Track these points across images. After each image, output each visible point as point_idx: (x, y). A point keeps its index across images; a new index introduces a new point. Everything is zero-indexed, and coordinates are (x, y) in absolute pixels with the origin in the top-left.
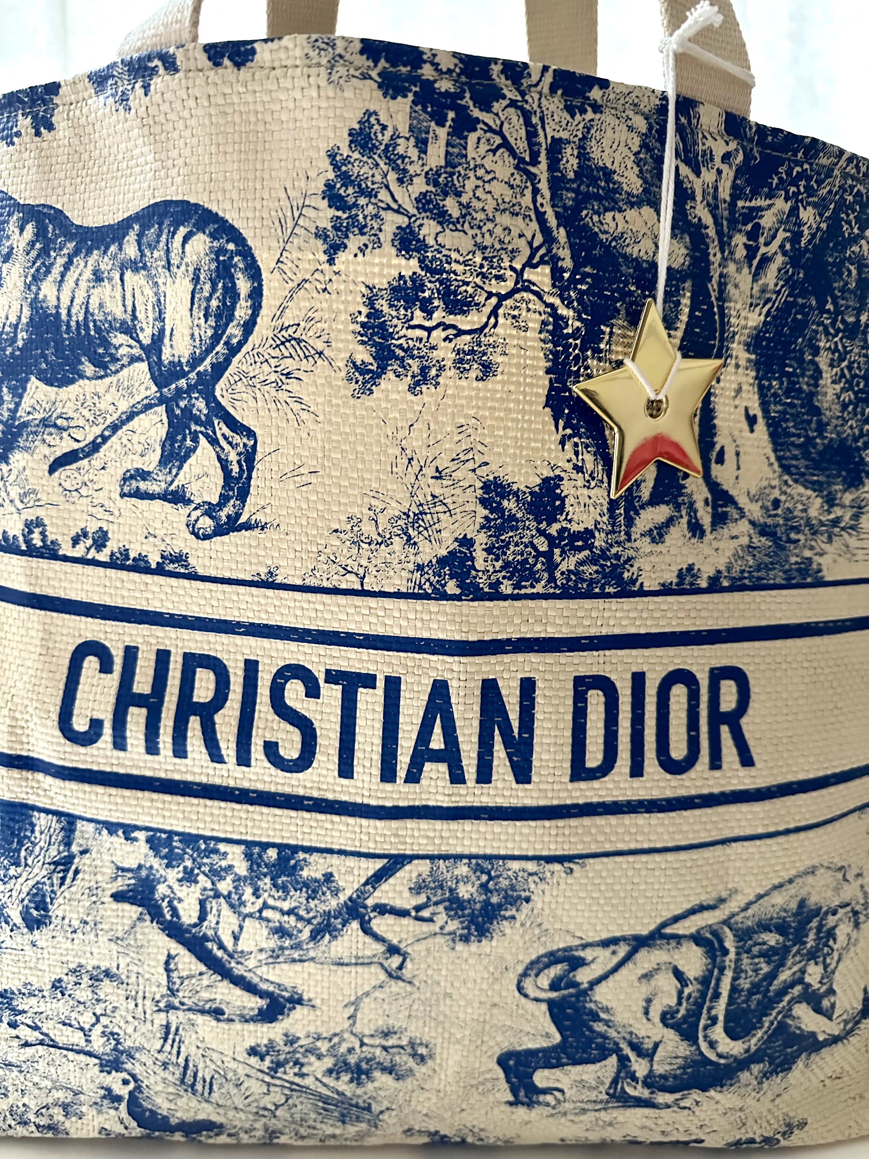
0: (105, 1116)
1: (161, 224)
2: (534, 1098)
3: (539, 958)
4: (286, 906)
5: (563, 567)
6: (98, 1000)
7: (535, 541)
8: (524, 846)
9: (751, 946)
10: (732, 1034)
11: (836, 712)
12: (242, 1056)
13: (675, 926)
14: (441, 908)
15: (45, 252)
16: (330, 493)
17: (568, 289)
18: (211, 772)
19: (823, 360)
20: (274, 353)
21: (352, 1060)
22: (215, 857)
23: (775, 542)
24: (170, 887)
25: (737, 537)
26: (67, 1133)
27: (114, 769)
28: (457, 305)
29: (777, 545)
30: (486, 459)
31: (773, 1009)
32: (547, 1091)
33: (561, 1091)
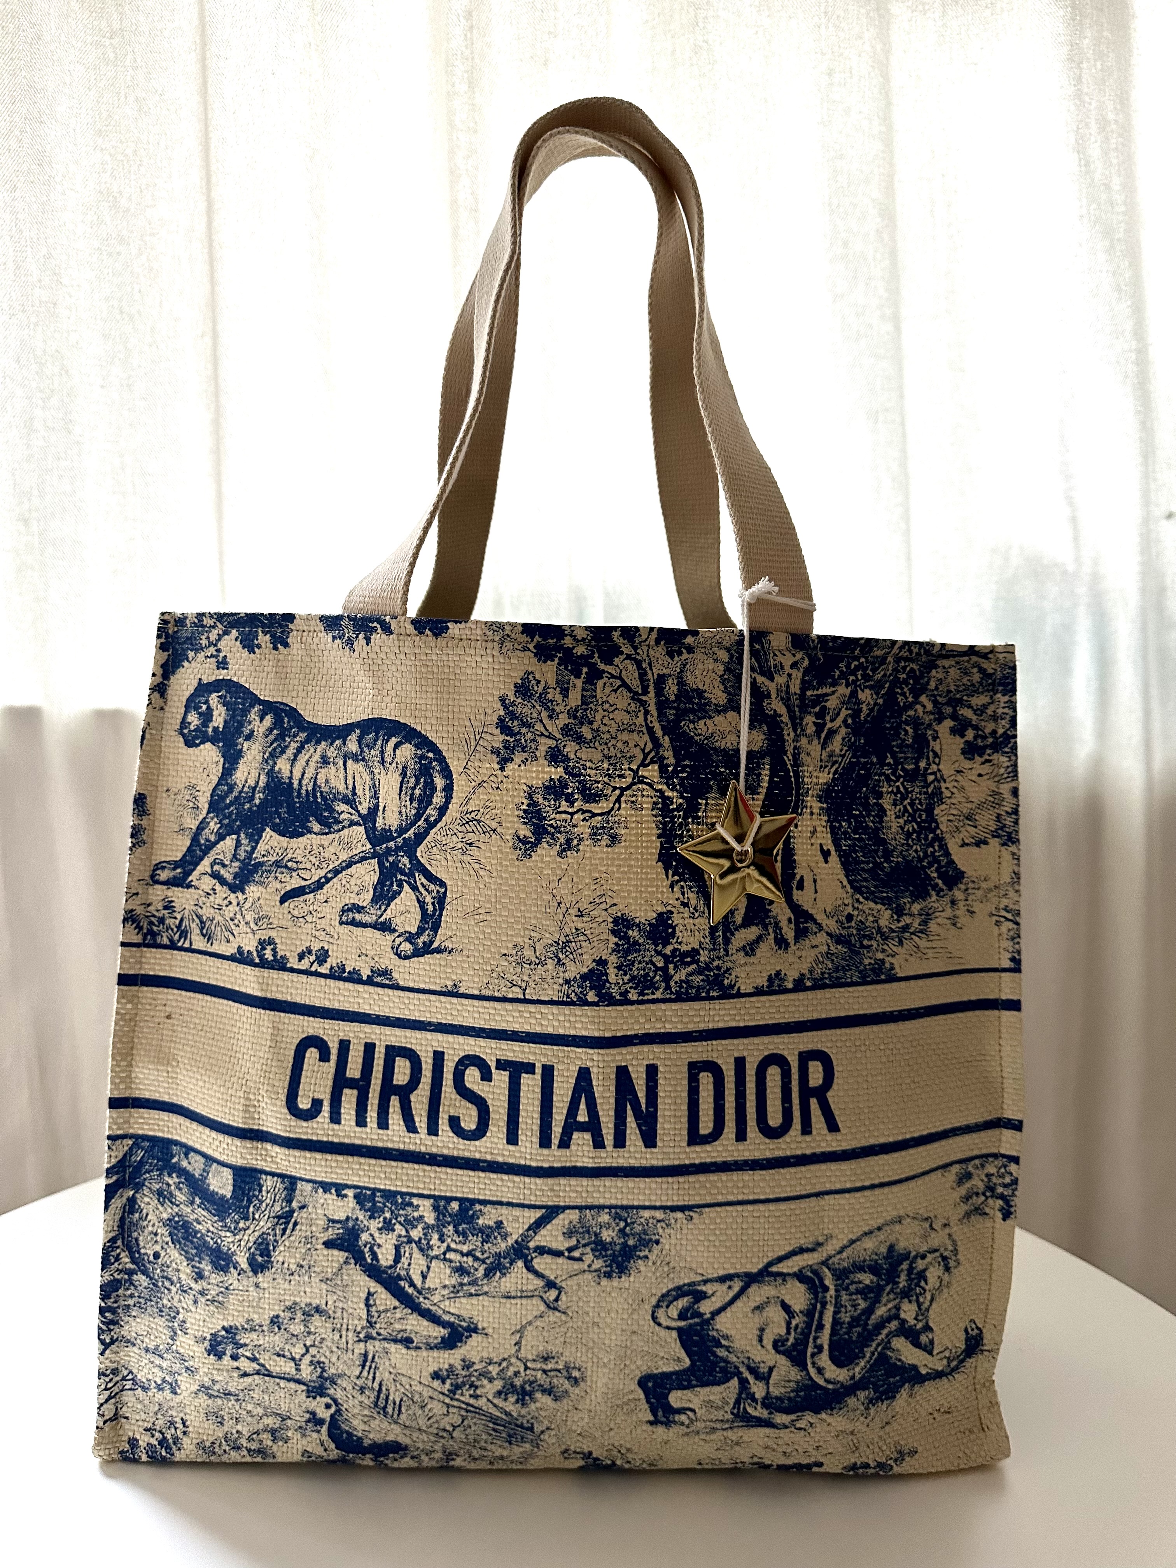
0: (309, 1439)
1: (377, 734)
2: (671, 1419)
3: (669, 1291)
4: (465, 1249)
5: (676, 978)
6: (309, 1333)
7: (654, 959)
8: (653, 1198)
9: (848, 1285)
10: (838, 1362)
11: (913, 1086)
12: (427, 1380)
13: (780, 1265)
14: (588, 1249)
15: (281, 737)
16: (501, 928)
17: (672, 778)
18: (407, 1140)
19: (886, 802)
20: (460, 829)
21: (518, 1382)
22: (409, 1209)
23: (849, 949)
24: (371, 1235)
25: (816, 946)
26: (274, 1457)
27: (330, 1139)
28: (591, 797)
29: (852, 951)
30: (615, 901)
31: (873, 1340)
32: (681, 1411)
33: (693, 1411)
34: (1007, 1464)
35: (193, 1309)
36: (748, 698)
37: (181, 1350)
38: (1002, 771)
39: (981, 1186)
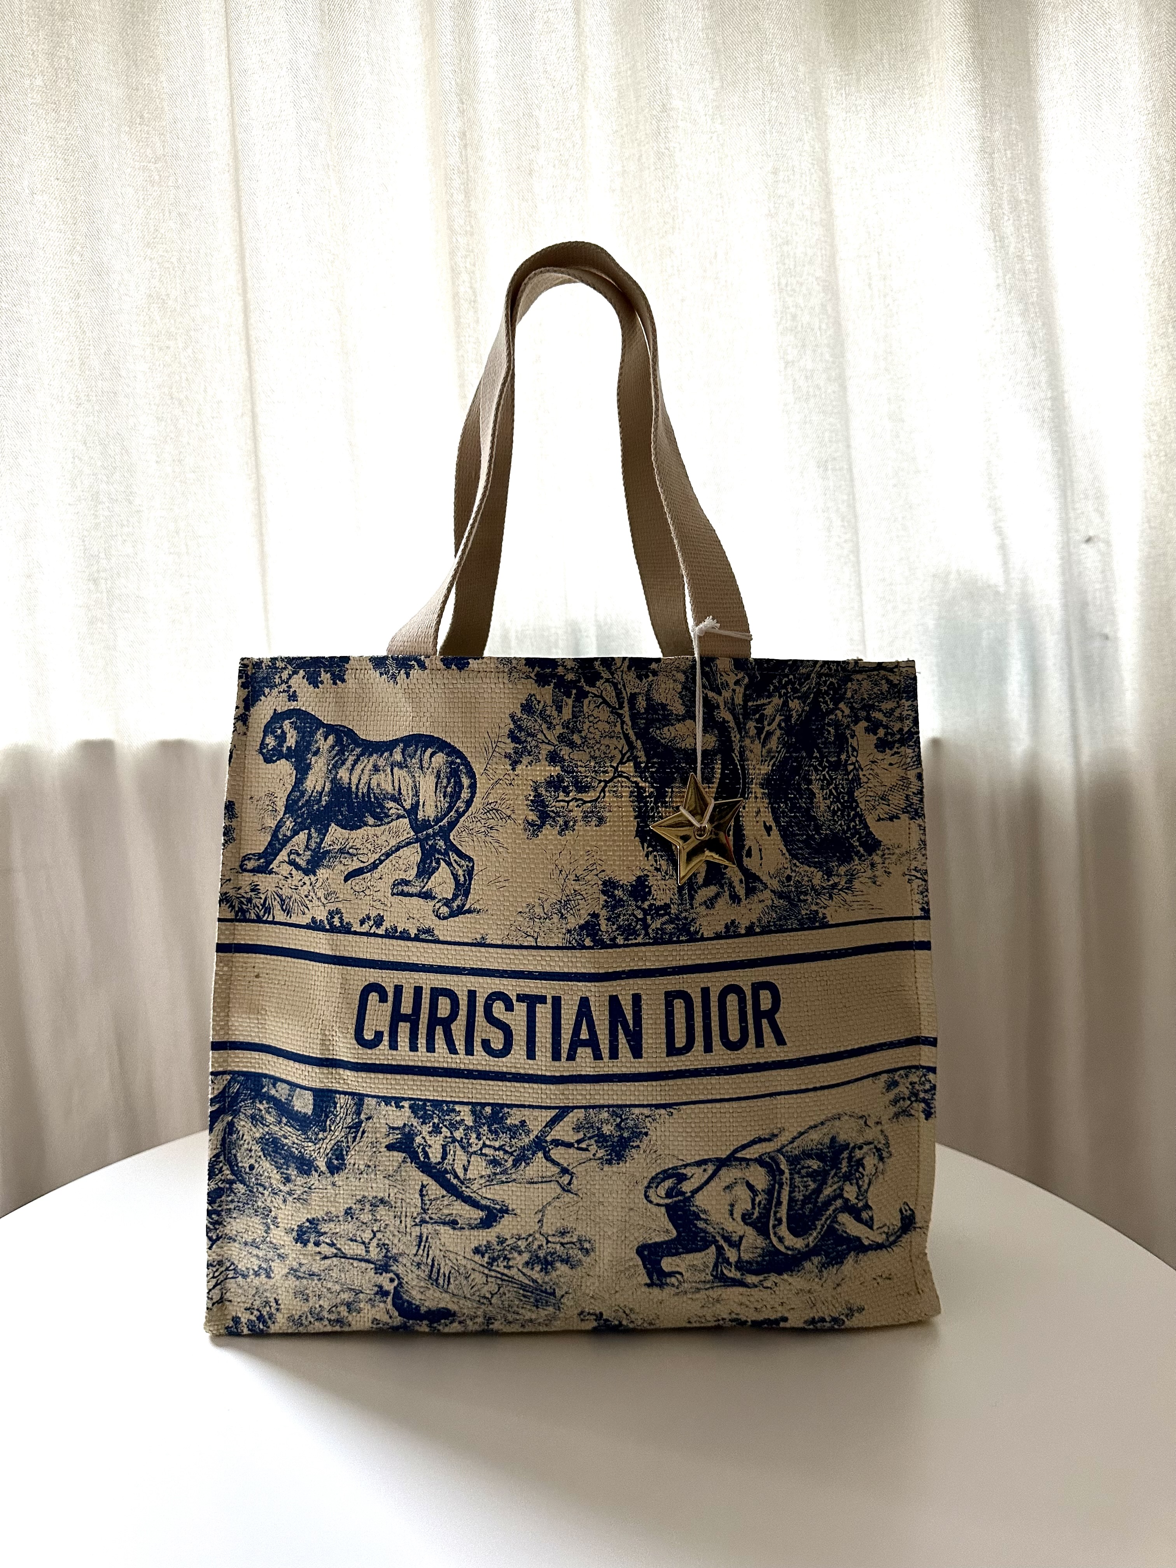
0: (377, 1309)
1: (417, 746)
2: (664, 1281)
3: (657, 1174)
4: (497, 1144)
5: (653, 926)
6: (376, 1220)
7: (635, 912)
8: (641, 1098)
9: (800, 1169)
10: (795, 1233)
11: (844, 1010)
12: (469, 1255)
13: (743, 1152)
14: (592, 1141)
15: (341, 752)
16: (516, 892)
17: (644, 772)
18: (449, 1060)
19: (815, 787)
20: (483, 817)
21: (541, 1254)
22: (453, 1114)
23: (789, 903)
24: (423, 1138)
25: (763, 901)
26: (350, 1325)
27: (390, 1062)
28: (582, 788)
29: (792, 904)
30: (603, 868)
31: (823, 1215)
32: (671, 1274)
33: (681, 1274)
34: (938, 1319)
35: (283, 1207)
36: (701, 709)
37: (274, 1241)
38: (909, 760)
39: (907, 1093)
